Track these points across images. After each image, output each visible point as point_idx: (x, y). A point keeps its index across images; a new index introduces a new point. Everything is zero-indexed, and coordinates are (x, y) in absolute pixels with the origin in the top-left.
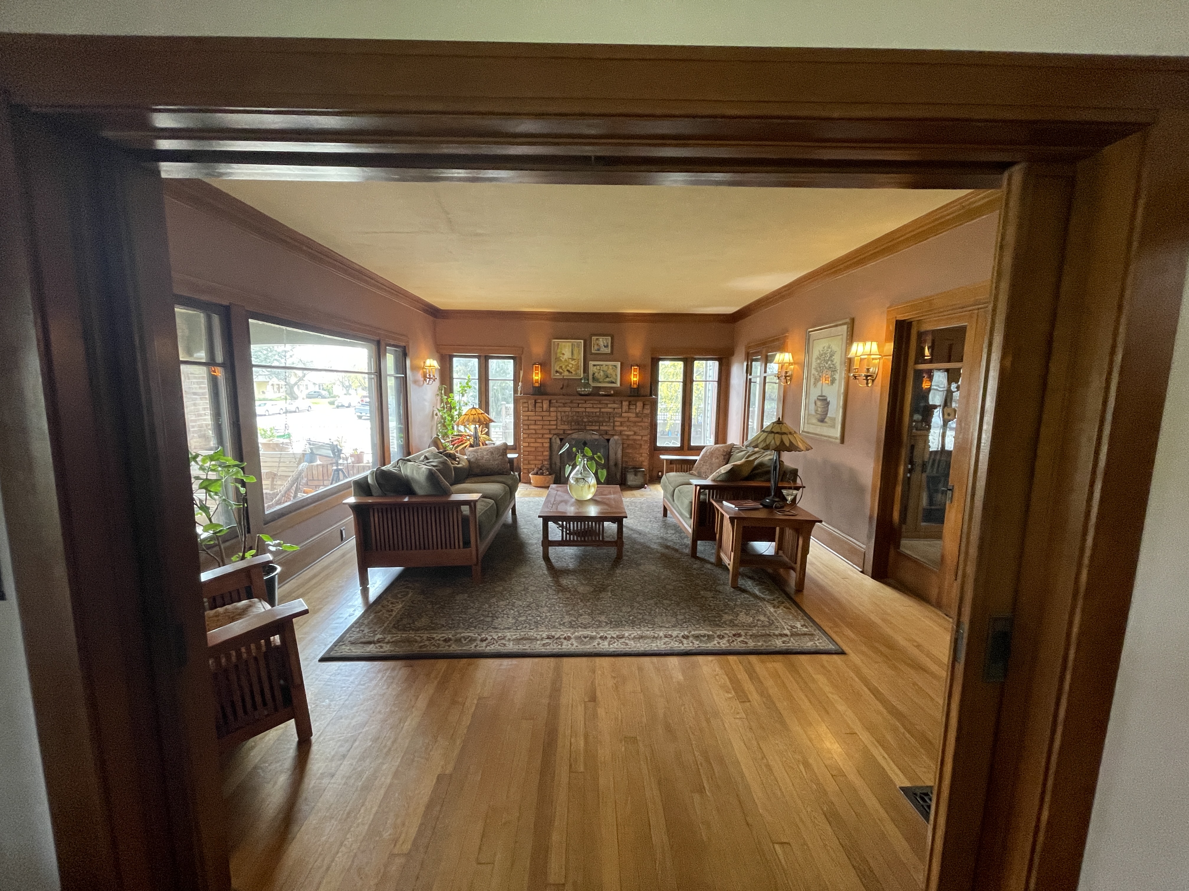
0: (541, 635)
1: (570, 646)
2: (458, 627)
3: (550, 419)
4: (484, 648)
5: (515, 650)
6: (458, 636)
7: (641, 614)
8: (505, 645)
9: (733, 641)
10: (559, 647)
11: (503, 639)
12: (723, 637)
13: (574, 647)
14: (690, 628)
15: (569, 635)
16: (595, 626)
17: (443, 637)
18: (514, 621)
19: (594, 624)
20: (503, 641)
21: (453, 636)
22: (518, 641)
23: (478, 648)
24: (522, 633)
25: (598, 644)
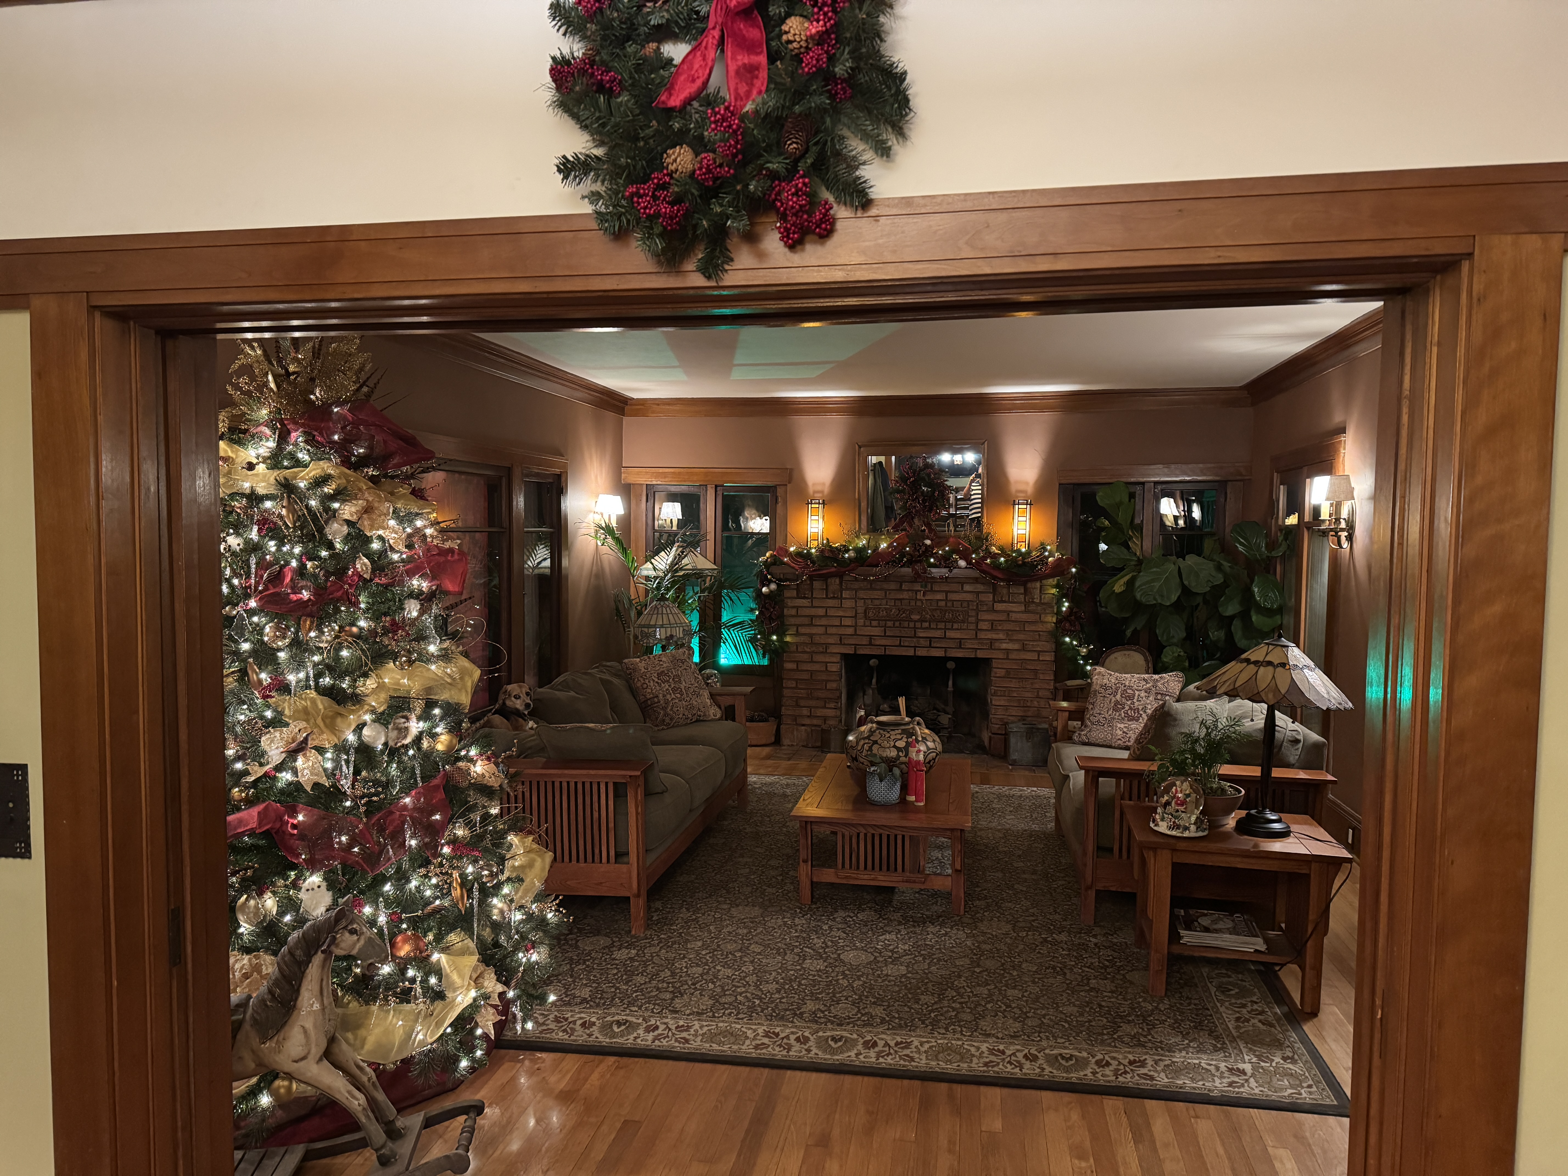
0: (755, 1031)
1: (804, 1052)
2: (612, 1005)
3: (841, 613)
4: (649, 1043)
5: (704, 1051)
6: (609, 1018)
7: (954, 1009)
8: (687, 1041)
9: (1126, 1072)
10: (785, 1053)
11: (686, 1030)
12: (1108, 1064)
13: (812, 1054)
14: (1044, 1043)
15: (806, 1034)
16: (859, 1023)
17: (581, 1018)
18: (711, 1002)
19: (859, 1019)
20: (684, 1035)
21: (598, 1019)
22: (711, 1037)
23: (639, 1041)
24: (721, 1024)
25: (857, 1055)
